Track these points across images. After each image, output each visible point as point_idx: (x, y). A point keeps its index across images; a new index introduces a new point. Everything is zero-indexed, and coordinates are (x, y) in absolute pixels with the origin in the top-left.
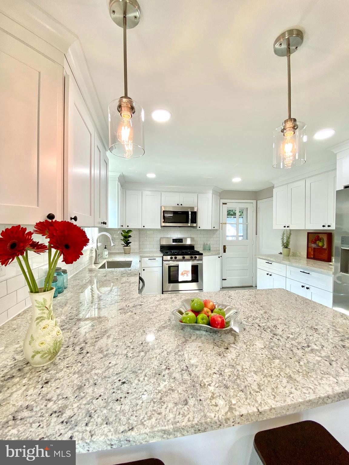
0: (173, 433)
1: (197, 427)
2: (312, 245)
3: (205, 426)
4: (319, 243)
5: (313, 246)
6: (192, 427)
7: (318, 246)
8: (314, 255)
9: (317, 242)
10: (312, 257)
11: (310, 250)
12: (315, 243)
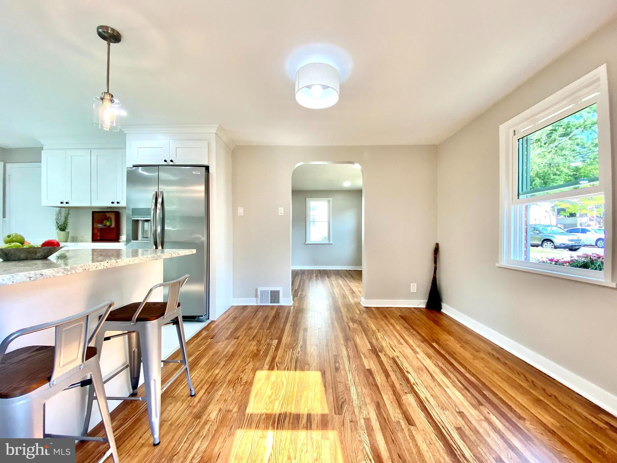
0: (70, 270)
1: (84, 267)
2: (98, 225)
3: (89, 267)
4: (106, 222)
5: (100, 226)
6: (81, 267)
7: (105, 225)
8: (100, 236)
9: (105, 221)
10: (99, 238)
11: (96, 231)
12: (101, 222)
